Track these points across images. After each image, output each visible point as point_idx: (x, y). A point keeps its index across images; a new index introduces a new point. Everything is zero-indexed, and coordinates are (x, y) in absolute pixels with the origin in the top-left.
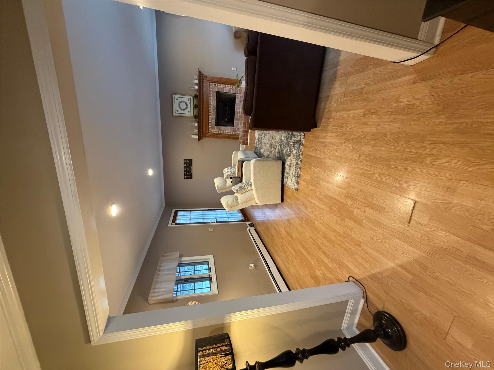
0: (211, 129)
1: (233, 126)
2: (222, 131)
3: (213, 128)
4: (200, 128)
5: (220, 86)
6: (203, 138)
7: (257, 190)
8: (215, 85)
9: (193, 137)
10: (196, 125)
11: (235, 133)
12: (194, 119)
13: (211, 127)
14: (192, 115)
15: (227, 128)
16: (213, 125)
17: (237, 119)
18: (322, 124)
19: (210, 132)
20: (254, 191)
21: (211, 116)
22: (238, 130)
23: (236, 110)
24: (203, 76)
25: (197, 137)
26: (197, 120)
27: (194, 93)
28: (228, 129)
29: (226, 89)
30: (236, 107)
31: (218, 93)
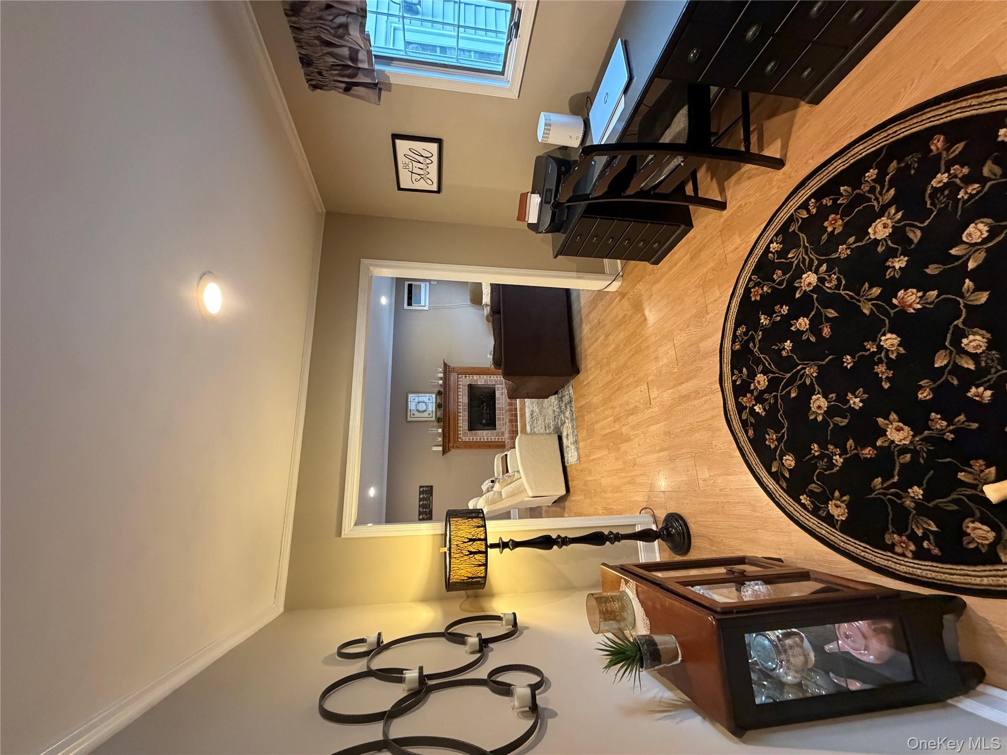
0: (461, 436)
1: (496, 429)
2: (478, 438)
3: (465, 434)
4: (446, 436)
5: (473, 377)
6: (450, 450)
7: (526, 474)
8: (466, 377)
9: (435, 449)
10: (440, 430)
11: (498, 439)
12: (436, 424)
13: (461, 432)
14: (434, 419)
15: (485, 432)
16: (464, 430)
17: (499, 419)
18: (582, 367)
19: (460, 440)
20: (524, 479)
21: (461, 418)
22: (503, 434)
23: (497, 406)
24: (449, 368)
25: (440, 448)
26: (442, 424)
27: (437, 390)
28: (487, 434)
29: (481, 381)
30: (497, 401)
31: (470, 387)
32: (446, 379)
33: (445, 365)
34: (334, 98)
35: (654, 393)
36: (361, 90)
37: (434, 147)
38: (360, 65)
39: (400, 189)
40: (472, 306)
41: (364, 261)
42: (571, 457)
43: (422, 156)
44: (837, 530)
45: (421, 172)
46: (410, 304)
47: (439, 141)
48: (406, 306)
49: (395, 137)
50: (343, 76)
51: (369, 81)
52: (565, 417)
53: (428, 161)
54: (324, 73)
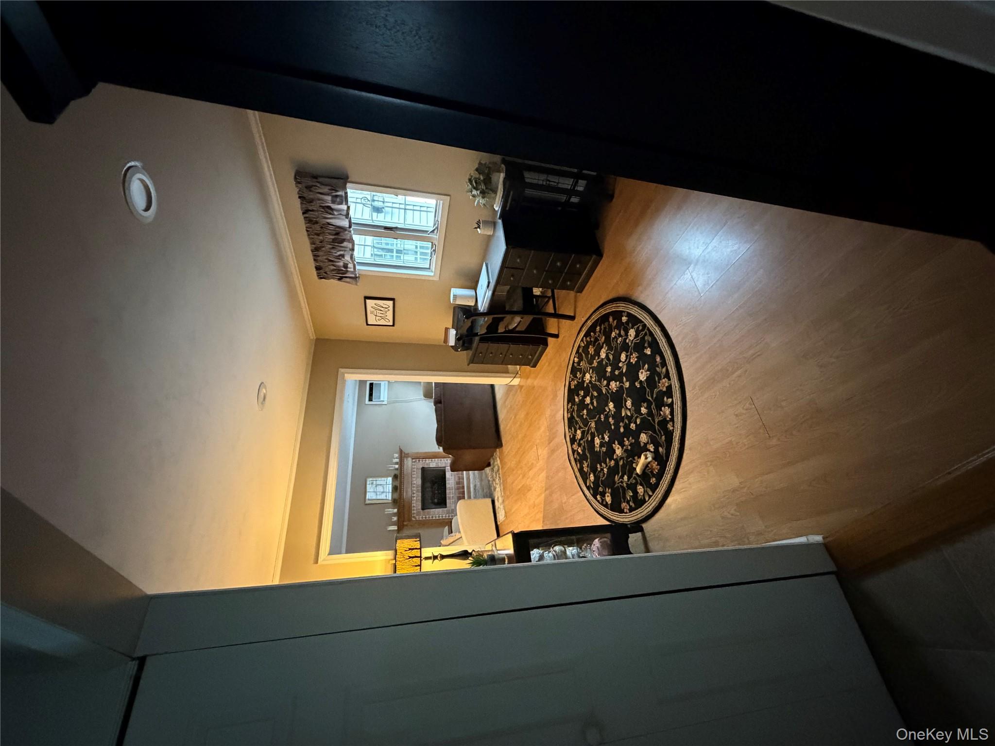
0: (415, 515)
1: (446, 507)
2: (431, 516)
3: (418, 513)
4: (400, 515)
5: (426, 461)
6: (405, 529)
8: (419, 462)
9: (391, 528)
10: (395, 511)
11: (449, 516)
12: (392, 505)
13: (415, 512)
14: (390, 500)
15: (437, 510)
16: (417, 509)
17: (449, 498)
19: (413, 519)
21: (415, 498)
22: (453, 511)
23: (447, 486)
24: (404, 454)
25: (396, 527)
26: (397, 504)
27: (393, 474)
28: (438, 512)
29: (433, 464)
30: (447, 482)
31: (423, 469)
32: (401, 463)
33: (401, 451)
34: (333, 283)
35: (540, 451)
36: (348, 280)
37: (390, 303)
38: (349, 270)
39: (368, 325)
40: (425, 399)
41: (342, 370)
42: (501, 517)
43: (383, 307)
44: (608, 509)
45: (383, 315)
46: (370, 399)
47: (393, 299)
48: (367, 402)
49: (366, 298)
50: (339, 274)
51: (353, 276)
52: (496, 484)
53: (386, 310)
54: (328, 273)
